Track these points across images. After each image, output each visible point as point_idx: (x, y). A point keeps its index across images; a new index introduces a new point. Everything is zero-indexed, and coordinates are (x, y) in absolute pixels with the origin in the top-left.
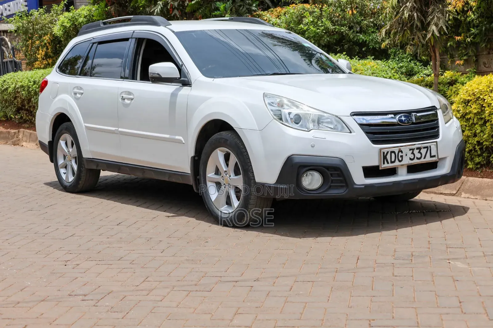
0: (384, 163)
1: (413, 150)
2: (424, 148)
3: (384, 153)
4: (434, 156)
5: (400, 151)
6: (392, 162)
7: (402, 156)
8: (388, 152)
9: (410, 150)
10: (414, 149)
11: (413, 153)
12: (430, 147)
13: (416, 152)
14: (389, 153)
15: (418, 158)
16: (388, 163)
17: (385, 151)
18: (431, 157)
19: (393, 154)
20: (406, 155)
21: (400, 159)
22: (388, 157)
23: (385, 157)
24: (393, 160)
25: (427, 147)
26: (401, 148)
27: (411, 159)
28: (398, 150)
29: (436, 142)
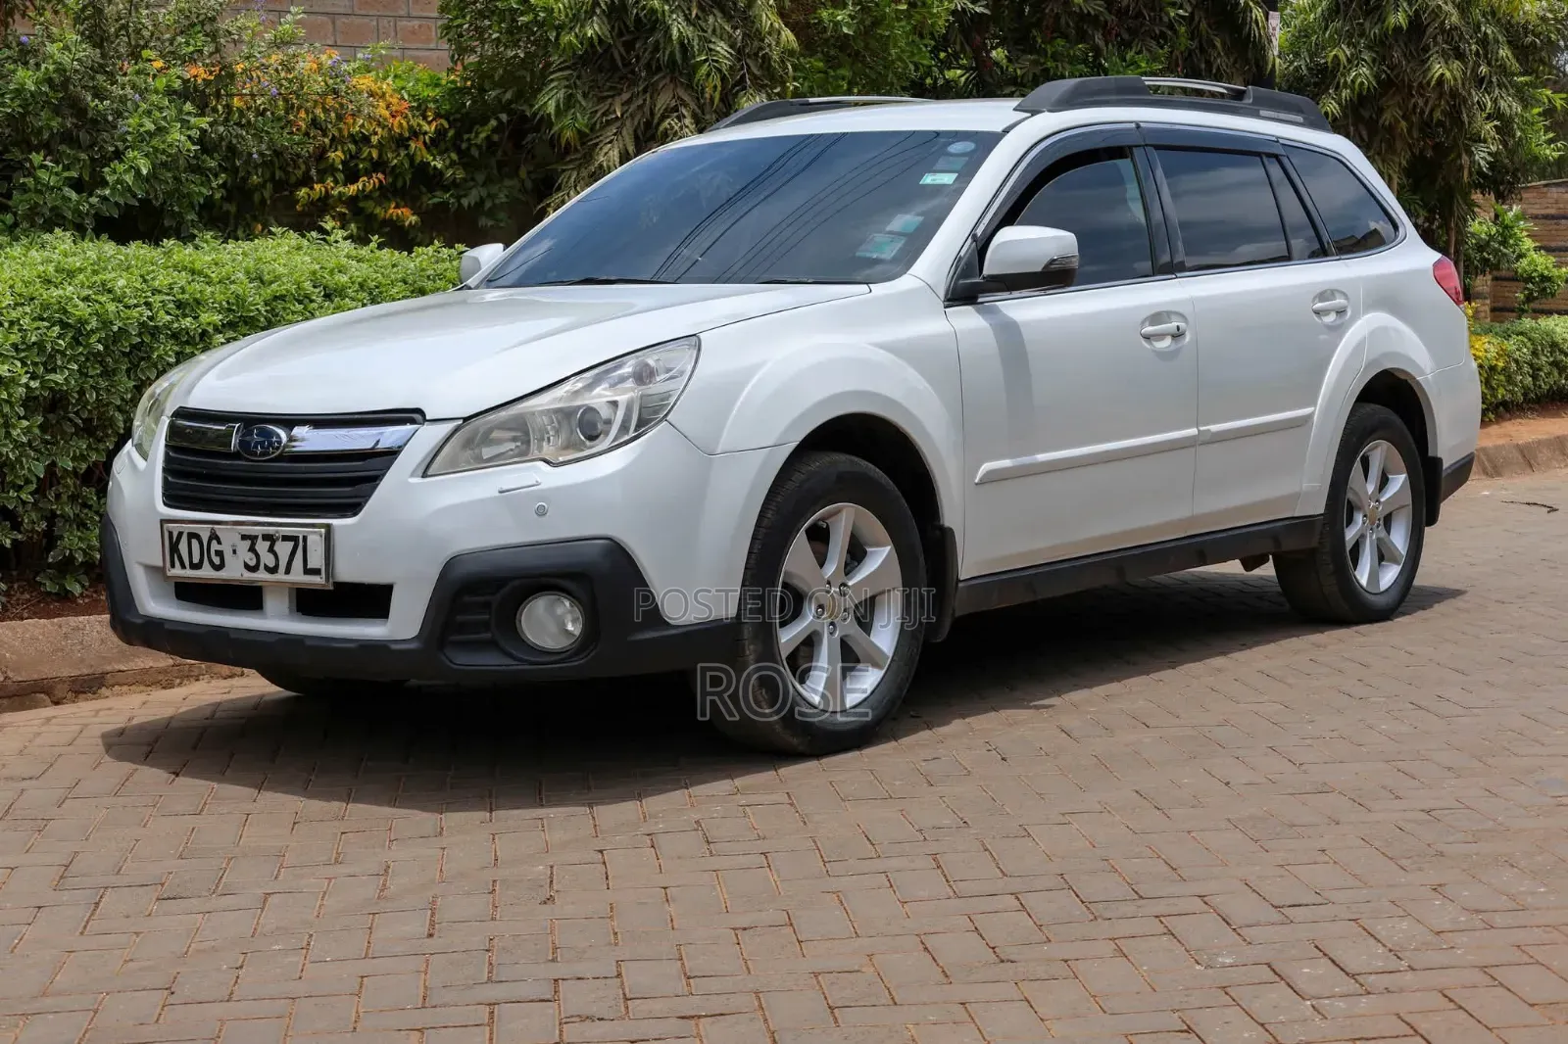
0: (173, 566)
1: (253, 539)
2: (286, 538)
3: (171, 533)
4: (316, 572)
5: (214, 537)
6: (194, 567)
7: (219, 553)
8: (180, 534)
9: (244, 537)
10: (256, 537)
11: (252, 549)
12: (305, 539)
13: (262, 547)
14: (184, 538)
15: (266, 568)
16: (183, 566)
17: (175, 528)
18: (307, 571)
19: (195, 543)
20: (234, 552)
21: (217, 560)
22: (183, 547)
23: (174, 548)
24: (196, 560)
25: (294, 539)
26: (216, 526)
27: (247, 567)
28: (209, 534)
29: (328, 527)
